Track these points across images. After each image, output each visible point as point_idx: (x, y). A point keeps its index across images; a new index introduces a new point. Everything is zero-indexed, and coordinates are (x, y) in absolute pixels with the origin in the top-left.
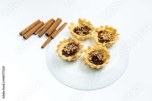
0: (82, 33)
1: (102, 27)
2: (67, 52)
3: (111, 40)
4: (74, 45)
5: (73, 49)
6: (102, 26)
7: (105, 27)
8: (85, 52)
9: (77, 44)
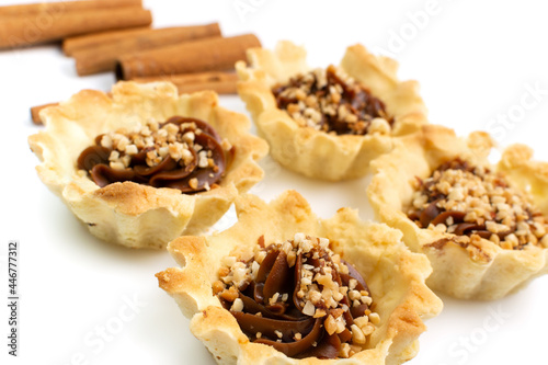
0: (317, 116)
1: (480, 141)
2: (114, 155)
3: (502, 237)
4: (190, 136)
5: (164, 150)
6: (484, 134)
7: (509, 153)
8: (239, 211)
9: (226, 143)
